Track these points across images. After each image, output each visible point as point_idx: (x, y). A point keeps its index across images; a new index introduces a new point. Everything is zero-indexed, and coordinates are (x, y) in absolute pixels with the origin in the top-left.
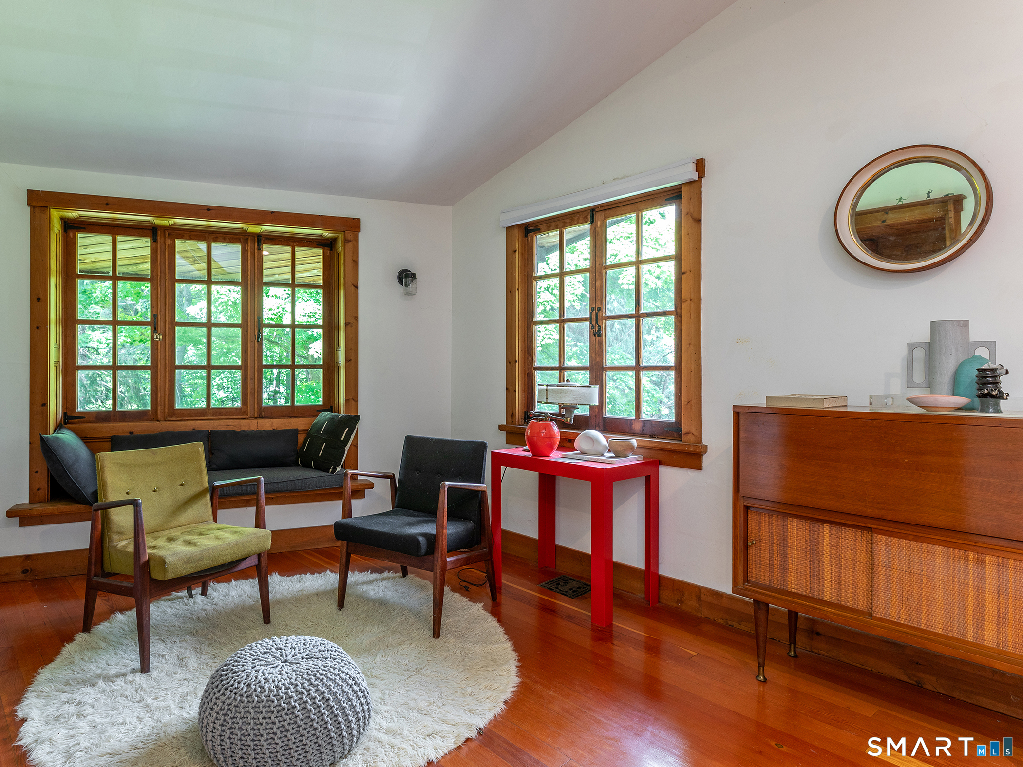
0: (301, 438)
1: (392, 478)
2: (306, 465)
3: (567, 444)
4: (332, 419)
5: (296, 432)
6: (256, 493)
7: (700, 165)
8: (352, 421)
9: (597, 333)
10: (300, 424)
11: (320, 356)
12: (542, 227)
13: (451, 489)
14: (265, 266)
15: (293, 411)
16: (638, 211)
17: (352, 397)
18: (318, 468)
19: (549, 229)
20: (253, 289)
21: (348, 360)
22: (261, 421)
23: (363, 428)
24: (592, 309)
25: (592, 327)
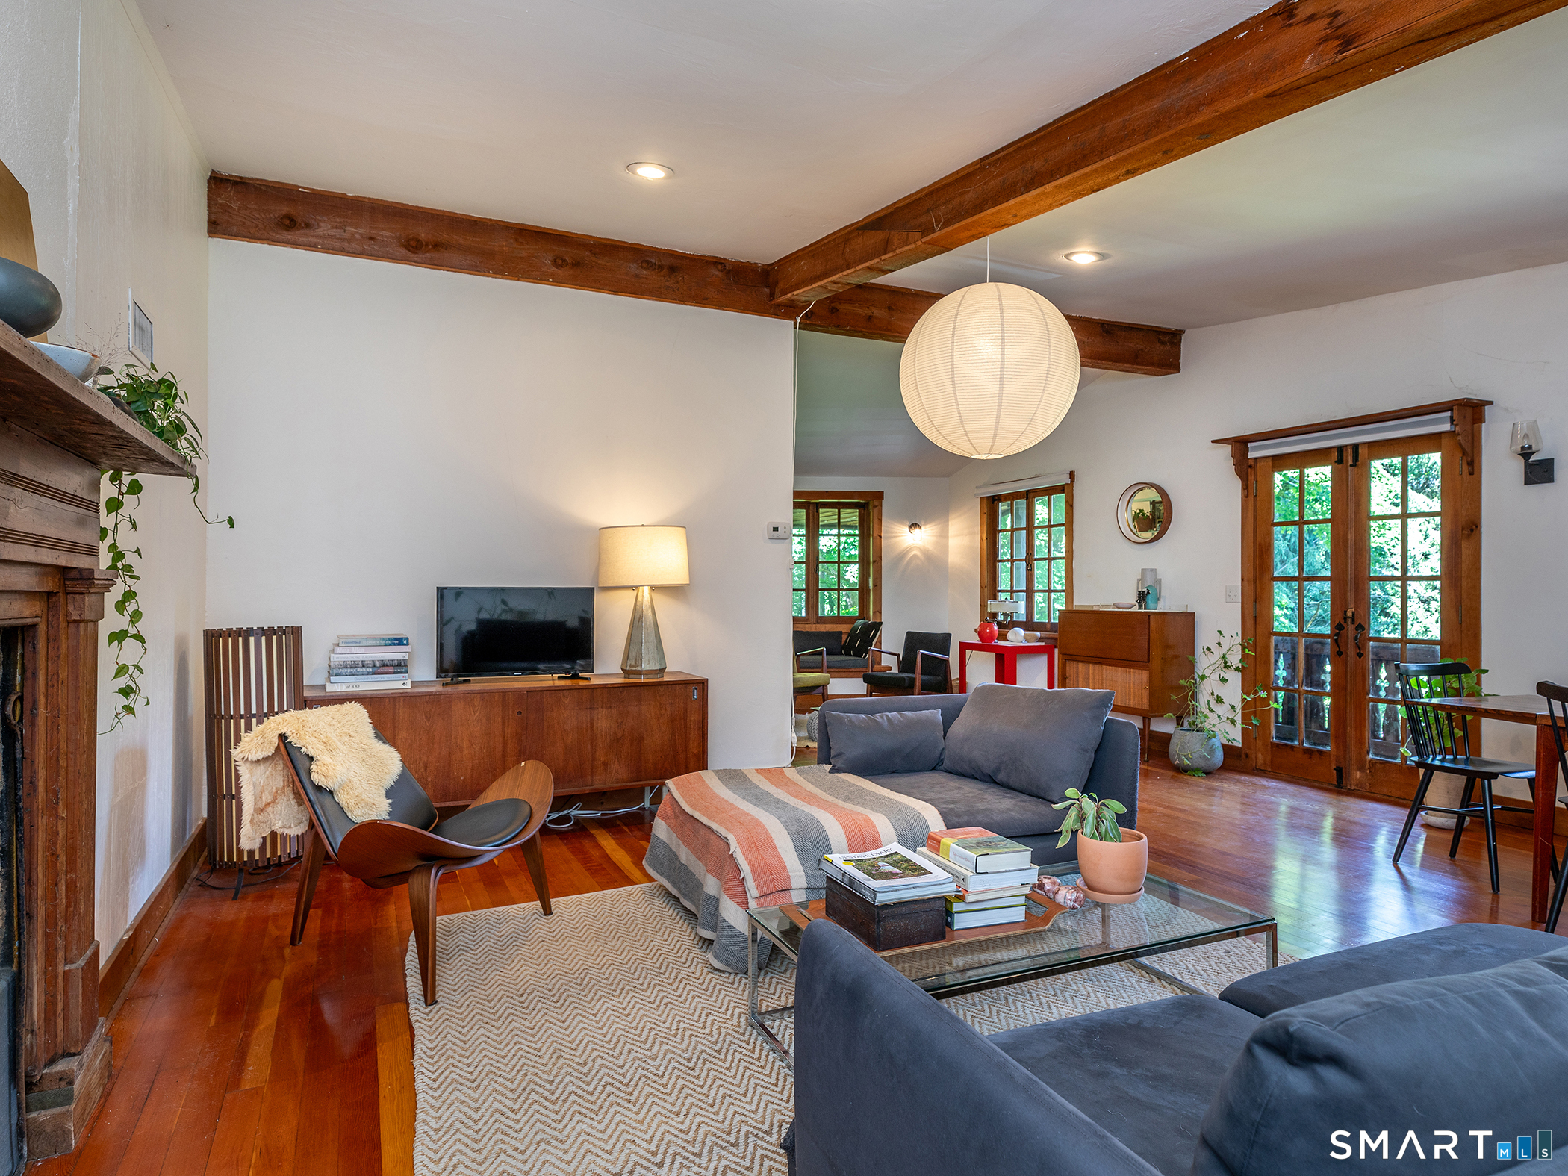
0: (844, 637)
1: (898, 655)
2: (848, 654)
3: (1003, 637)
4: (864, 624)
5: (841, 633)
6: (822, 667)
7: (1072, 475)
8: (877, 626)
9: (1030, 570)
10: (845, 628)
11: (856, 581)
12: (1002, 498)
13: (923, 654)
14: (821, 515)
15: (839, 620)
16: (1050, 495)
17: (878, 611)
18: (855, 655)
19: (1006, 500)
20: (813, 538)
21: (875, 586)
22: (818, 625)
23: (884, 629)
24: (1027, 554)
25: (1027, 565)
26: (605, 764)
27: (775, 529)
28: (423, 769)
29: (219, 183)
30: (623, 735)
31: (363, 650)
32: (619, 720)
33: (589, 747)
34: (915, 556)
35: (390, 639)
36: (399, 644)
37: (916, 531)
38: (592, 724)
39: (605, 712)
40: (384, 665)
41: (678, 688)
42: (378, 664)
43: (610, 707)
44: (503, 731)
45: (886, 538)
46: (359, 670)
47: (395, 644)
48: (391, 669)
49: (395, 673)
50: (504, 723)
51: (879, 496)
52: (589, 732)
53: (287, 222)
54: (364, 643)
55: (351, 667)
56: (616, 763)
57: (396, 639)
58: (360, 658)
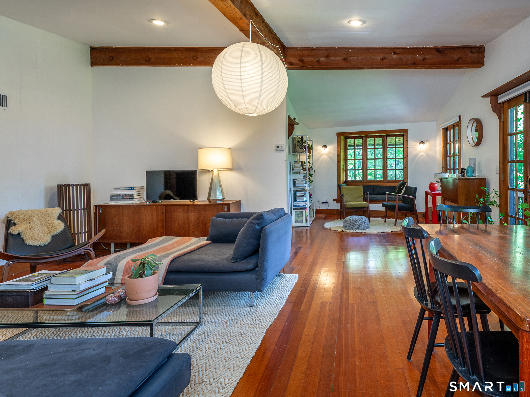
9: (454, 160)
12: (448, 129)
17: (406, 177)
21: (405, 167)
26: (193, 232)
27: (278, 147)
28: (132, 230)
29: (93, 50)
30: (199, 222)
31: (120, 191)
32: (198, 217)
33: (187, 226)
34: (422, 155)
35: (128, 188)
36: (131, 189)
37: (422, 145)
38: (188, 218)
39: (193, 214)
40: (126, 195)
41: (220, 206)
42: (124, 195)
43: (195, 212)
44: (157, 219)
45: (410, 148)
46: (118, 197)
47: (130, 189)
48: (128, 197)
49: (129, 198)
50: (157, 216)
51: (406, 131)
52: (187, 220)
53: (111, 58)
54: (121, 189)
55: (116, 196)
56: (197, 232)
57: (130, 188)
58: (119, 193)
